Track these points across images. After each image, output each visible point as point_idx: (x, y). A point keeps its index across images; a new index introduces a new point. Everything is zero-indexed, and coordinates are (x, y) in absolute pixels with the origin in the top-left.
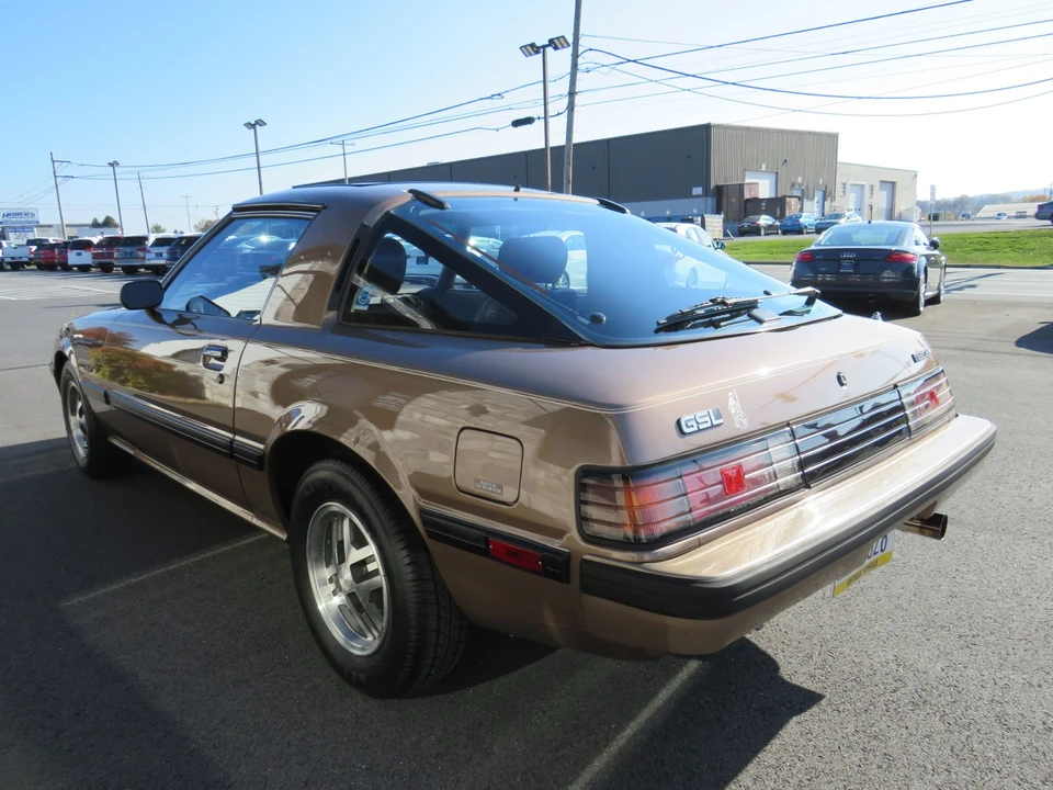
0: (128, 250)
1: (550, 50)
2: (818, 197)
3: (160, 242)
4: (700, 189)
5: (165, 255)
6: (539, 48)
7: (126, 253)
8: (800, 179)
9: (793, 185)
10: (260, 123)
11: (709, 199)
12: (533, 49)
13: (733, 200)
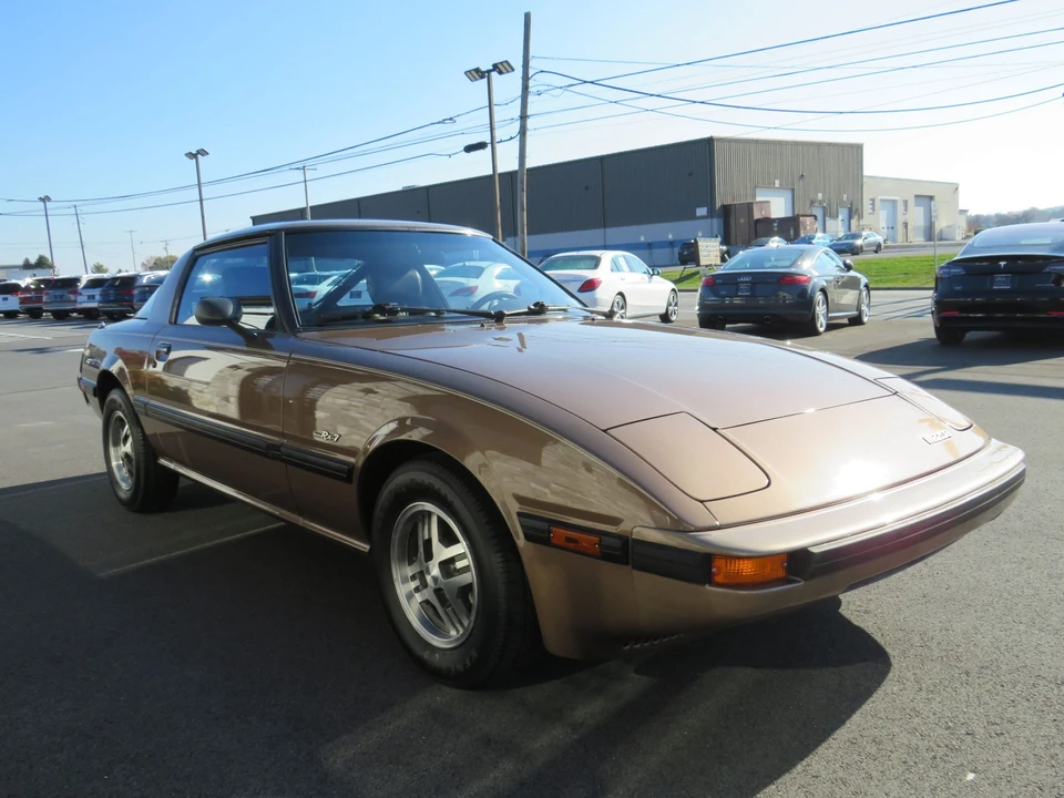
0: (58, 293)
1: (494, 75)
2: (843, 214)
3: (94, 284)
4: (705, 209)
5: (97, 298)
6: (483, 73)
7: (56, 297)
8: (820, 196)
9: (812, 203)
10: (203, 152)
11: (715, 221)
12: (477, 74)
13: (742, 221)
